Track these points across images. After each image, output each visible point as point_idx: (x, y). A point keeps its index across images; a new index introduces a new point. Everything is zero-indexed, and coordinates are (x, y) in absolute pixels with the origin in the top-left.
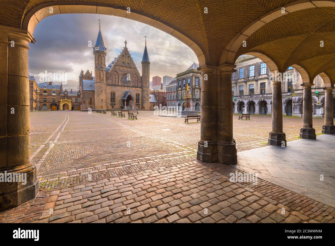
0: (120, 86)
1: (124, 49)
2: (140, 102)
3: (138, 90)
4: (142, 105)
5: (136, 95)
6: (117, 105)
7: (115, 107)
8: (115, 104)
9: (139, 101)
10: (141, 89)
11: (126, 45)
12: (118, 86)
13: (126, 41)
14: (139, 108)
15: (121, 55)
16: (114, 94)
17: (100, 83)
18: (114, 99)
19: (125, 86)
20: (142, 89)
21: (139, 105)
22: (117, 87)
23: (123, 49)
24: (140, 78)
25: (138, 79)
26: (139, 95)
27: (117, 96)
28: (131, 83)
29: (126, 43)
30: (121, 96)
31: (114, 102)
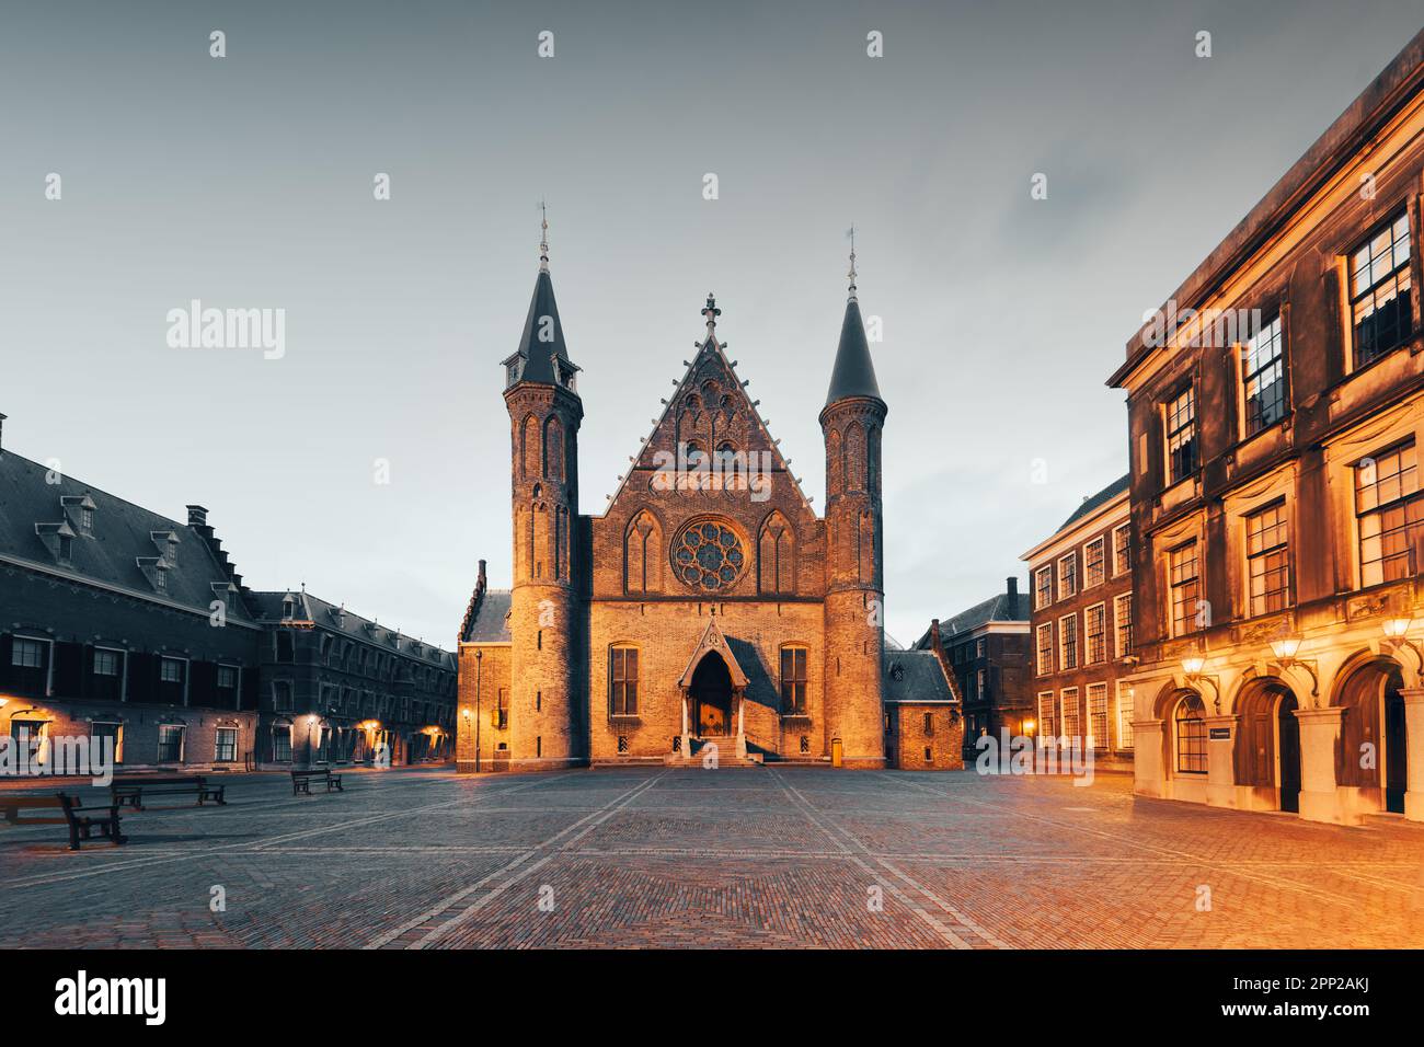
0: (673, 600)
1: (701, 355)
2: (809, 702)
3: (792, 619)
4: (827, 728)
5: (785, 655)
6: (651, 730)
7: (635, 741)
8: (637, 724)
9: (808, 696)
10: (821, 608)
11: (712, 324)
12: (658, 598)
13: (711, 302)
14: (804, 745)
15: (677, 396)
16: (633, 654)
17: (528, 585)
18: (632, 689)
19: (702, 599)
20: (826, 611)
21: (807, 723)
22: (648, 608)
23: (692, 354)
24: (809, 532)
25: (795, 545)
26: (802, 654)
27: (648, 667)
28: (745, 575)
29: (712, 310)
30: (675, 667)
31: (632, 706)
